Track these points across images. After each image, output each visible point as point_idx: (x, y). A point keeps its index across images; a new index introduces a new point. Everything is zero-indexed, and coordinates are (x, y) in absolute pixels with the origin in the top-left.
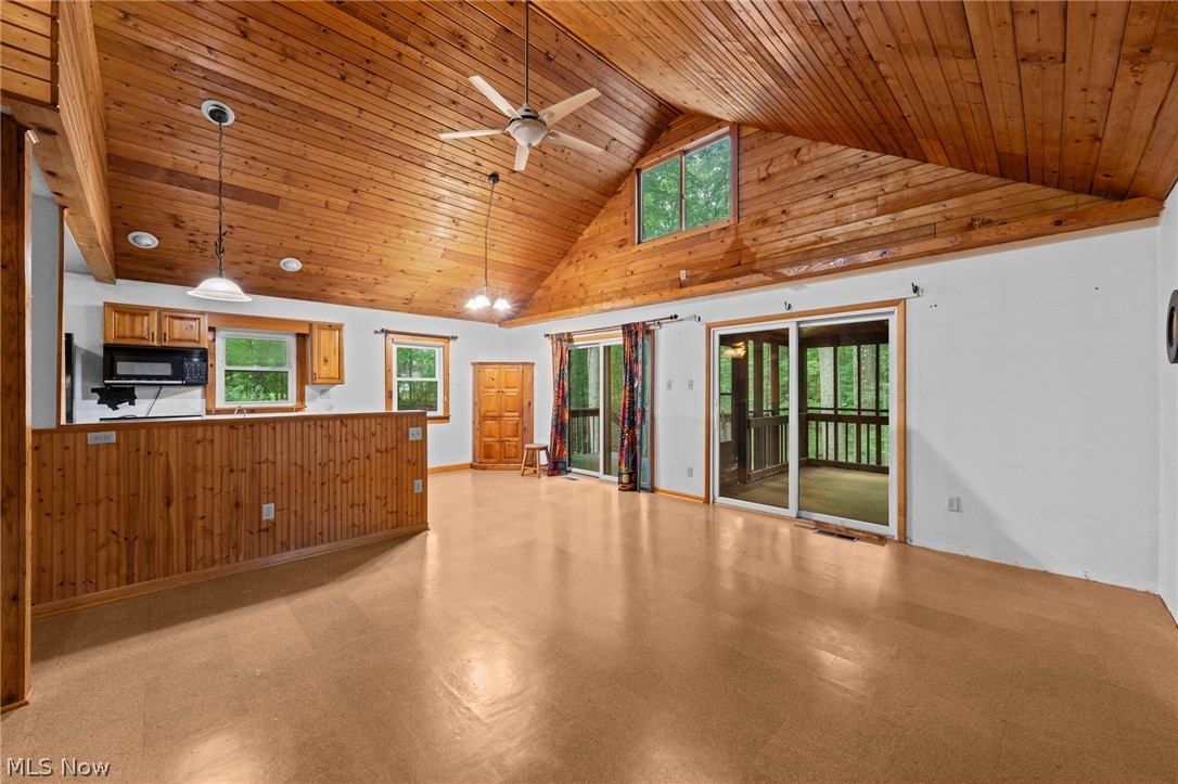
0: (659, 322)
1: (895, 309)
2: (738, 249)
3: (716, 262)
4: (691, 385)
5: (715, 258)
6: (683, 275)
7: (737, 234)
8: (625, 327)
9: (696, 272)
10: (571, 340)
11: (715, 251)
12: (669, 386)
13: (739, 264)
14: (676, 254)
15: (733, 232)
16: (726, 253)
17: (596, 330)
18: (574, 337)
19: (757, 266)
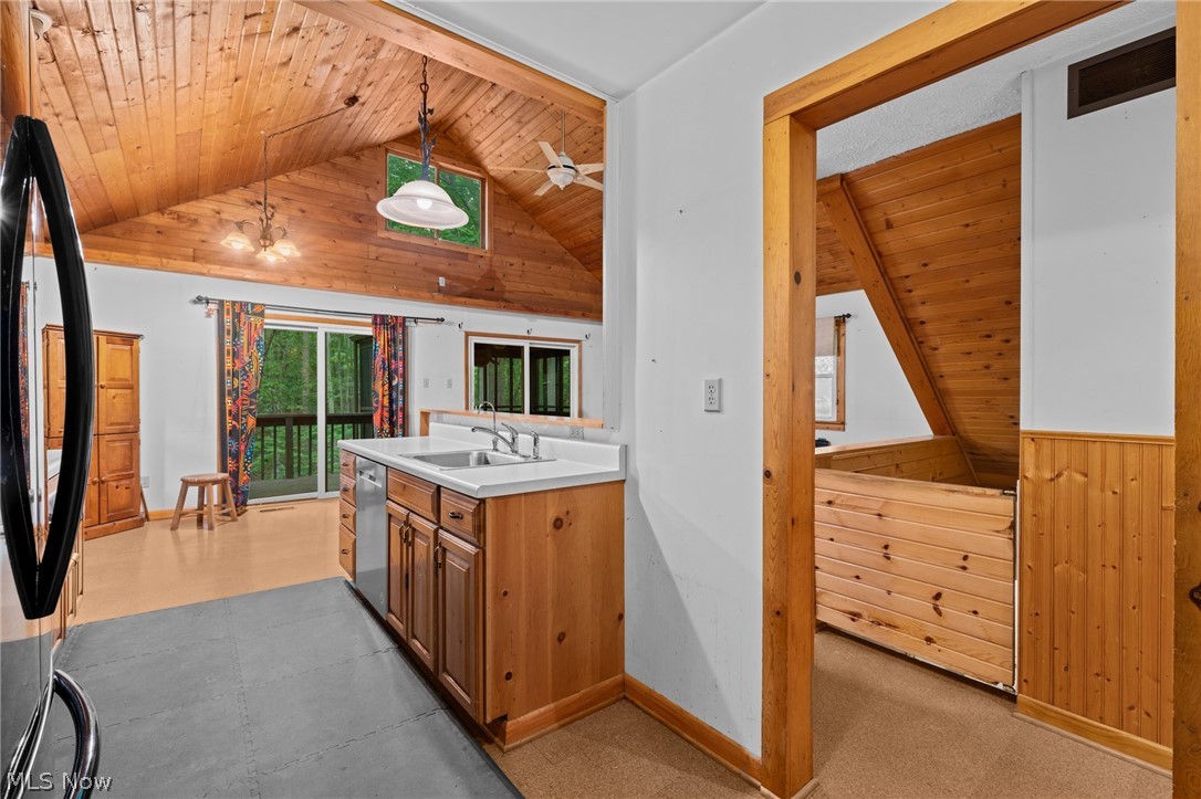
0: (416, 320)
1: (577, 345)
2: (490, 276)
3: (474, 281)
4: (450, 384)
5: (473, 278)
6: (442, 281)
7: (491, 265)
8: (375, 316)
9: (455, 284)
10: (262, 314)
11: (473, 271)
12: (426, 384)
13: (493, 289)
14: (435, 259)
15: (488, 263)
16: (482, 277)
17: (316, 311)
18: (267, 312)
19: (507, 296)
